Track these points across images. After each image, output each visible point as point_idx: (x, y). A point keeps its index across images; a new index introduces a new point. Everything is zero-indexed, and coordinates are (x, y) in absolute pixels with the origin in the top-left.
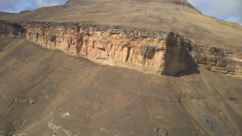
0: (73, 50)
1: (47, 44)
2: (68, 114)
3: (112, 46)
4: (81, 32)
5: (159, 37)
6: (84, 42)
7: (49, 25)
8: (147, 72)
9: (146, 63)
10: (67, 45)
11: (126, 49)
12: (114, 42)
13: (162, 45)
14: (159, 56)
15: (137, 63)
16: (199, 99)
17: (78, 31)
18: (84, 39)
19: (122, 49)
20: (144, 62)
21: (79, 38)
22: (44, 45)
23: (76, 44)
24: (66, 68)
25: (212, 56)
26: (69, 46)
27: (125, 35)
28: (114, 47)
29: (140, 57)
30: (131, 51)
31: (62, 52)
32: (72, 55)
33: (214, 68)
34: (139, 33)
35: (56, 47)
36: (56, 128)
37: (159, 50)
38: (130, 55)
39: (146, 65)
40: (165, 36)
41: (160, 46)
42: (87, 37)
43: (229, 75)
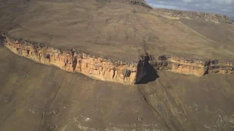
0: (70, 68)
1: (40, 59)
2: (88, 118)
3: (102, 68)
4: (75, 55)
5: (133, 64)
6: (78, 62)
7: (42, 45)
8: (126, 84)
9: (126, 79)
10: (64, 64)
11: (112, 71)
12: (104, 66)
13: (135, 69)
14: (133, 75)
15: (120, 79)
16: (153, 93)
17: (73, 55)
18: (78, 60)
19: (110, 71)
20: (124, 79)
21: (74, 59)
22: (37, 60)
23: (72, 64)
24: (69, 84)
25: (160, 61)
26: (66, 65)
27: (112, 63)
28: (104, 69)
29: (122, 76)
30: (116, 72)
31: (59, 69)
32: (69, 71)
33: (161, 68)
34: (121, 62)
35: (51, 63)
36: (85, 128)
37: (133, 72)
38: (116, 74)
39: (126, 80)
40: (137, 64)
41: (134, 70)
42: (81, 59)
43: (169, 70)
